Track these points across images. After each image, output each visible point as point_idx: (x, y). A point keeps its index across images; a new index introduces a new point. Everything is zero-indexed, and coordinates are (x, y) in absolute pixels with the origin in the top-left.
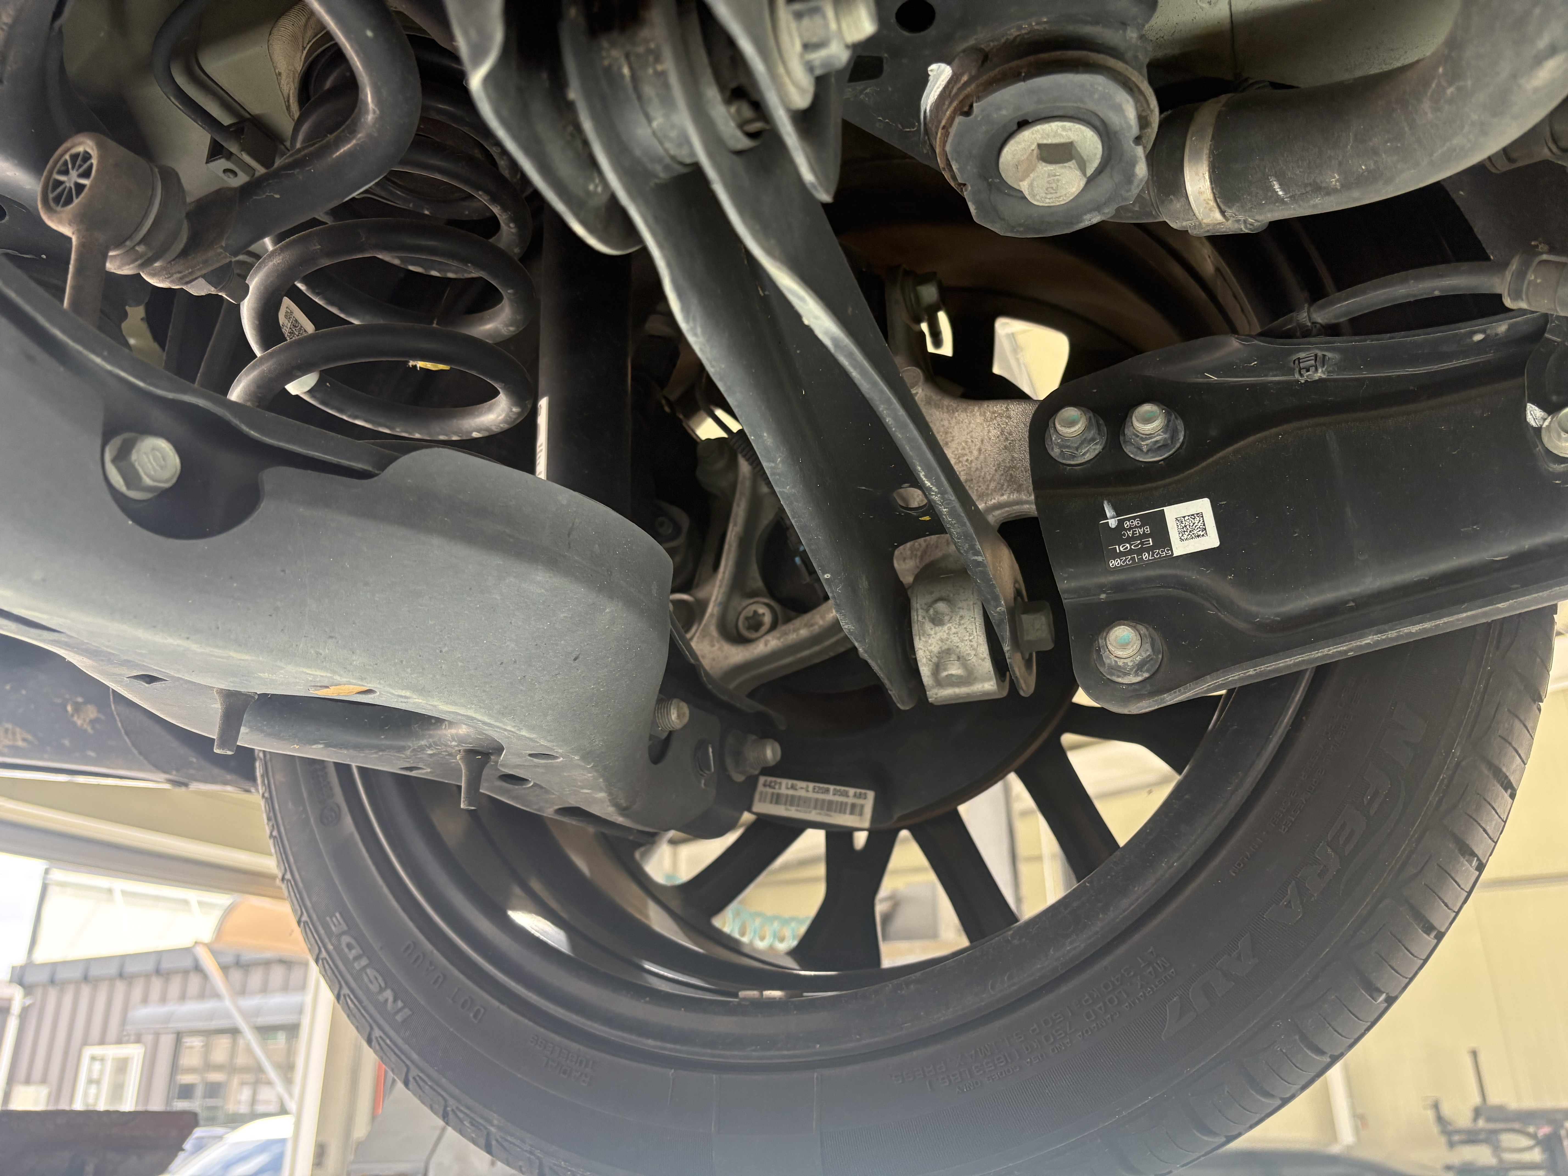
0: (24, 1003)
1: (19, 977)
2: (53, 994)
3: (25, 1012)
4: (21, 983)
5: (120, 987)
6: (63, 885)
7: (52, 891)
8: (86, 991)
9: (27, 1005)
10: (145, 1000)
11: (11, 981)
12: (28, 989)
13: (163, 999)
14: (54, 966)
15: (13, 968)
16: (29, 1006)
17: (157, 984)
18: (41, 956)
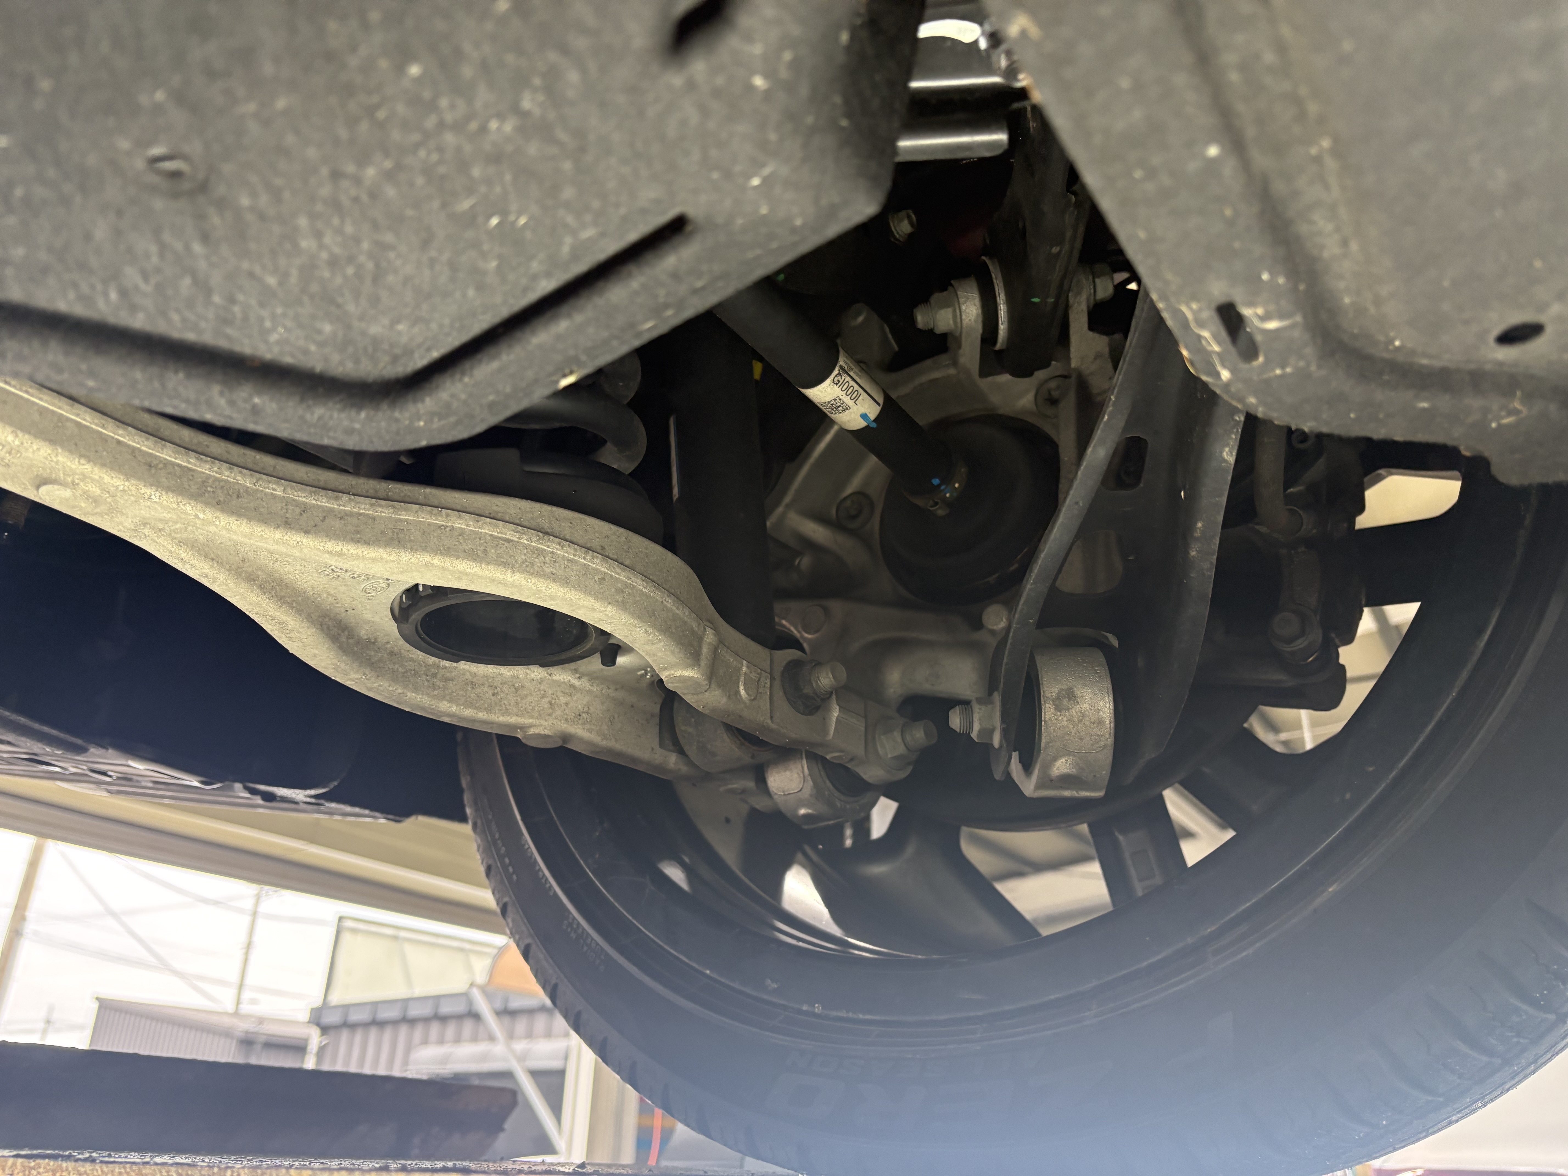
0: (321, 1042)
1: (317, 1018)
2: (345, 1034)
3: (322, 1050)
4: (318, 1024)
5: (403, 1030)
6: (354, 931)
7: (346, 937)
8: (373, 1032)
9: (323, 1043)
10: (425, 1042)
11: (309, 1022)
12: (325, 1030)
13: (441, 1041)
14: (346, 1008)
15: (312, 1010)
16: (325, 1045)
17: (435, 1028)
18: (336, 998)
